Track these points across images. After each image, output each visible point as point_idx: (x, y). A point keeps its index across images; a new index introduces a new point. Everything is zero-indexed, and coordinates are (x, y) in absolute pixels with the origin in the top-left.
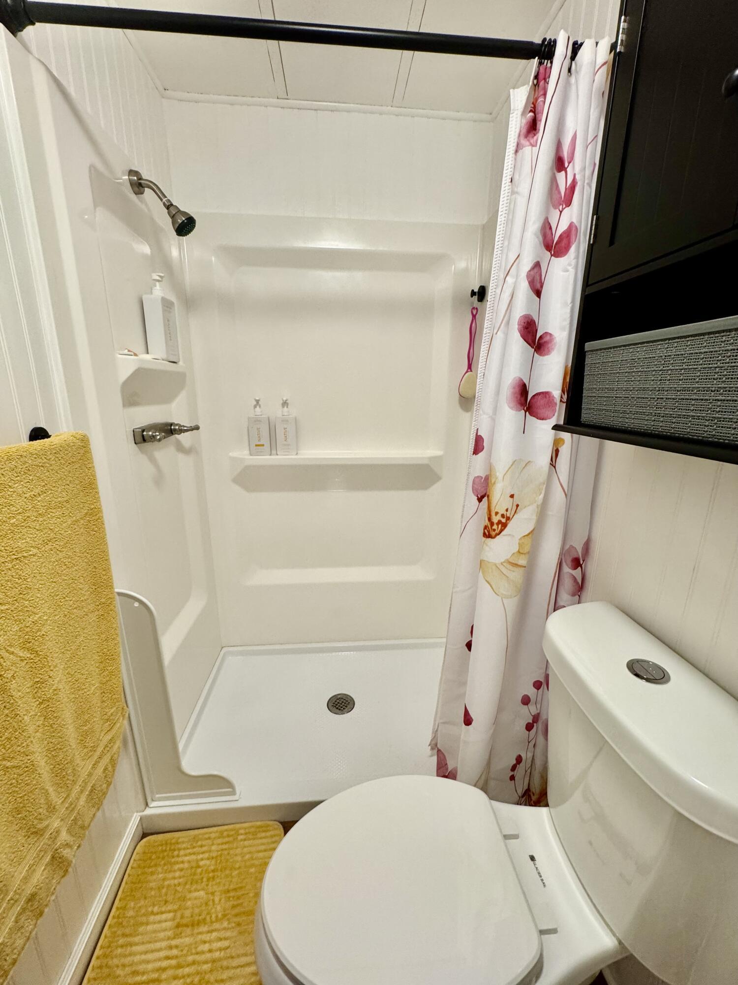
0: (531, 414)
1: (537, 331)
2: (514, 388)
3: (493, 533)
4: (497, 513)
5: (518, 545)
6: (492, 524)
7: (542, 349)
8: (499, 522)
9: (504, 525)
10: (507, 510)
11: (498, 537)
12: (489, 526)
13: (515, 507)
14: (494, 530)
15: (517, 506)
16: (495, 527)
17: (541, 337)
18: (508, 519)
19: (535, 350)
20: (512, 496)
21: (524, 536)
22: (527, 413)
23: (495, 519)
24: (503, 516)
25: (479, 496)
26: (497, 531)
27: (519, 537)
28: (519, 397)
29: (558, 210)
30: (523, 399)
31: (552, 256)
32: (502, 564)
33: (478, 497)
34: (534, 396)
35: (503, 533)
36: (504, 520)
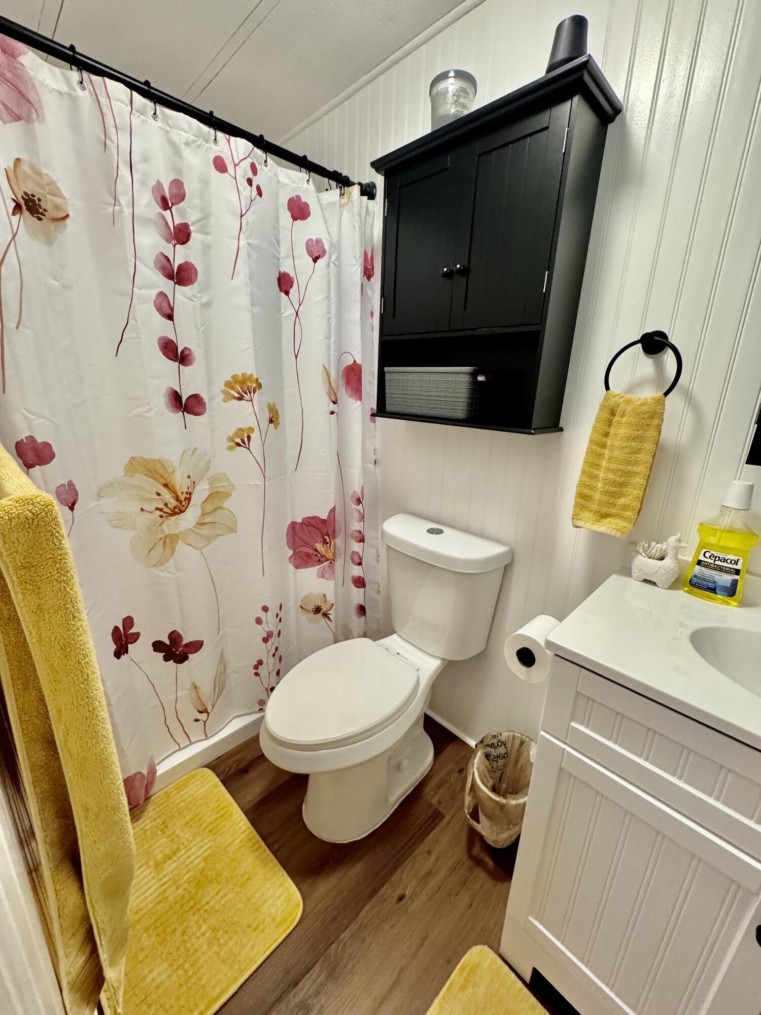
0: (188, 413)
1: (177, 347)
2: (169, 396)
3: (183, 509)
4: (182, 493)
5: (200, 509)
6: (181, 502)
7: (185, 361)
8: (186, 498)
9: (189, 499)
10: (188, 488)
11: (187, 510)
12: (179, 505)
13: (193, 484)
14: (184, 506)
15: (194, 482)
16: (184, 503)
17: (182, 352)
18: (190, 494)
19: (179, 363)
20: (189, 477)
21: (203, 502)
22: (185, 413)
23: (182, 498)
24: (187, 493)
25: (70, 505)
26: (186, 506)
27: (200, 504)
28: (174, 402)
29: (171, 244)
30: (178, 404)
31: (175, 283)
32: (194, 527)
33: (68, 506)
34: (188, 399)
35: (190, 505)
36: (188, 496)
